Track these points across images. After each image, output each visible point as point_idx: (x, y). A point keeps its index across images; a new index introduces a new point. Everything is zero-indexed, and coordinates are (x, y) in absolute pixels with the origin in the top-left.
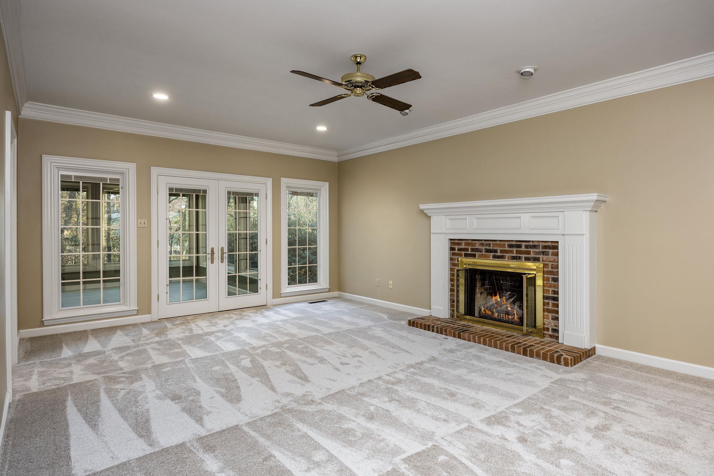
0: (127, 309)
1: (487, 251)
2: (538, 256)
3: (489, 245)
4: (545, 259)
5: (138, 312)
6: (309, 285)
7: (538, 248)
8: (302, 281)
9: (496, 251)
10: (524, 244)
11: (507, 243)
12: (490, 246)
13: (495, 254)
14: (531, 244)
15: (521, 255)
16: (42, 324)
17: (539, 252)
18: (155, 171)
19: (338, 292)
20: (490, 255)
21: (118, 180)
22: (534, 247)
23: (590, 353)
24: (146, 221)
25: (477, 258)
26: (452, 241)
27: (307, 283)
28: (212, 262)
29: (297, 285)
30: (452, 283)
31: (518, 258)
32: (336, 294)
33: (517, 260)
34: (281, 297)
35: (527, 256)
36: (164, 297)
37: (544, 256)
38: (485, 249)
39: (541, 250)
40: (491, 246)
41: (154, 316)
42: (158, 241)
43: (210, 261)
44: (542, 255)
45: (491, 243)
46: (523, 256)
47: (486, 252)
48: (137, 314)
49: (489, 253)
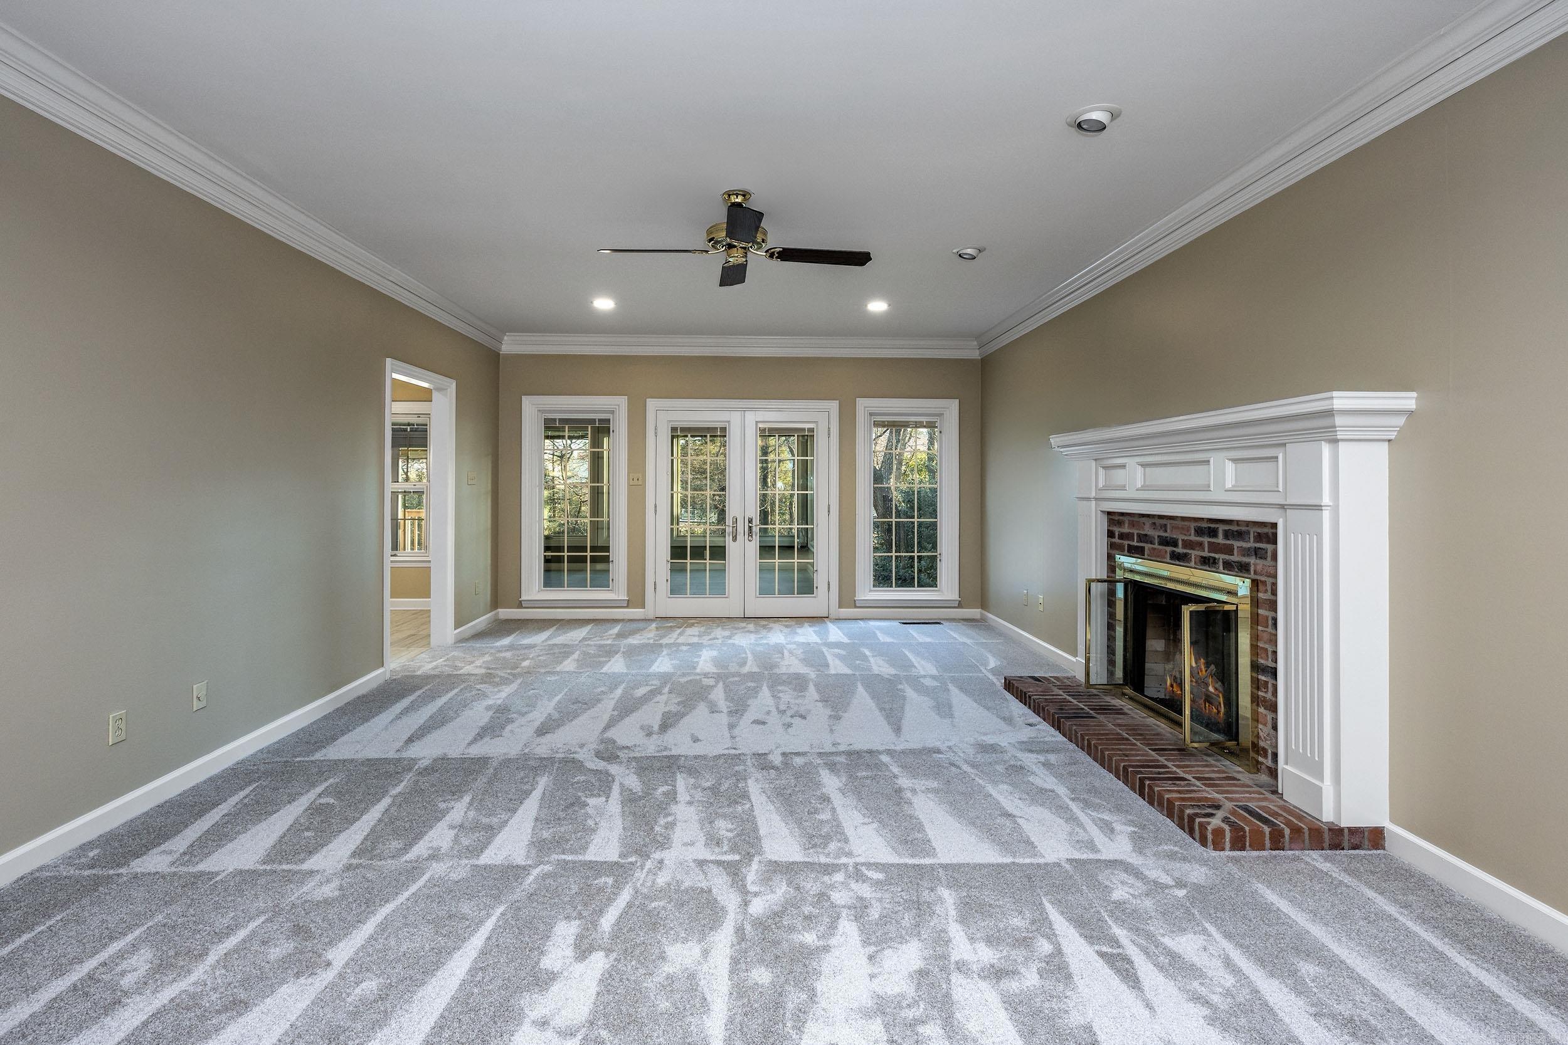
0: (616, 598)
1: (1165, 542)
2: (1245, 560)
3: (1164, 528)
4: (1259, 568)
5: (628, 604)
6: (919, 591)
7: (1247, 539)
8: (905, 581)
9: (1174, 543)
10: (1221, 528)
11: (1193, 525)
12: (1166, 531)
13: (1174, 549)
14: (1235, 528)
15: (1217, 556)
16: (520, 605)
17: (1249, 549)
18: (652, 404)
19: (979, 610)
20: (1166, 552)
21: (609, 420)
22: (1240, 535)
23: (1375, 837)
24: (640, 476)
25: (1146, 556)
26: (1111, 517)
27: (914, 587)
28: (735, 539)
29: (894, 588)
30: (1111, 610)
31: (1211, 561)
32: (975, 613)
33: (1209, 567)
34: (856, 607)
35: (1227, 557)
36: (664, 587)
37: (1258, 561)
38: (1158, 536)
39: (1251, 544)
40: (1168, 531)
41: (649, 611)
42: (656, 504)
43: (731, 537)
44: (1254, 557)
45: (1168, 522)
46: (1221, 557)
47: (1160, 544)
48: (627, 607)
49: (1164, 547)
